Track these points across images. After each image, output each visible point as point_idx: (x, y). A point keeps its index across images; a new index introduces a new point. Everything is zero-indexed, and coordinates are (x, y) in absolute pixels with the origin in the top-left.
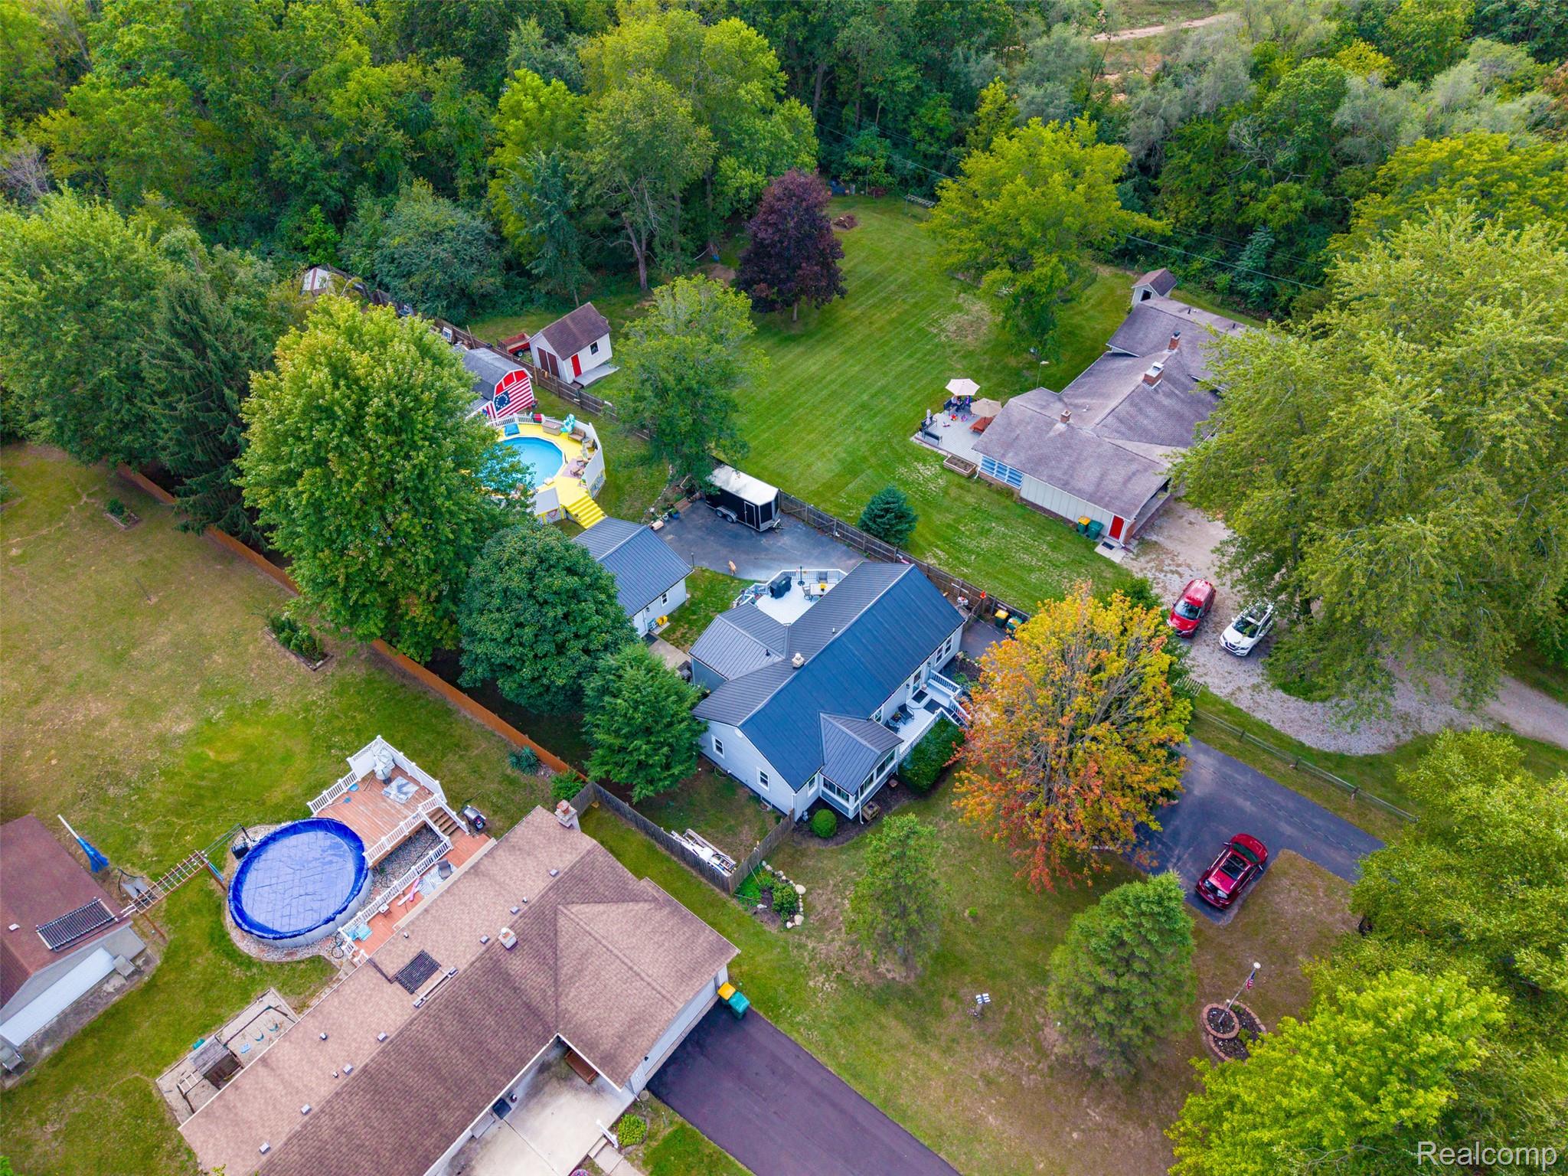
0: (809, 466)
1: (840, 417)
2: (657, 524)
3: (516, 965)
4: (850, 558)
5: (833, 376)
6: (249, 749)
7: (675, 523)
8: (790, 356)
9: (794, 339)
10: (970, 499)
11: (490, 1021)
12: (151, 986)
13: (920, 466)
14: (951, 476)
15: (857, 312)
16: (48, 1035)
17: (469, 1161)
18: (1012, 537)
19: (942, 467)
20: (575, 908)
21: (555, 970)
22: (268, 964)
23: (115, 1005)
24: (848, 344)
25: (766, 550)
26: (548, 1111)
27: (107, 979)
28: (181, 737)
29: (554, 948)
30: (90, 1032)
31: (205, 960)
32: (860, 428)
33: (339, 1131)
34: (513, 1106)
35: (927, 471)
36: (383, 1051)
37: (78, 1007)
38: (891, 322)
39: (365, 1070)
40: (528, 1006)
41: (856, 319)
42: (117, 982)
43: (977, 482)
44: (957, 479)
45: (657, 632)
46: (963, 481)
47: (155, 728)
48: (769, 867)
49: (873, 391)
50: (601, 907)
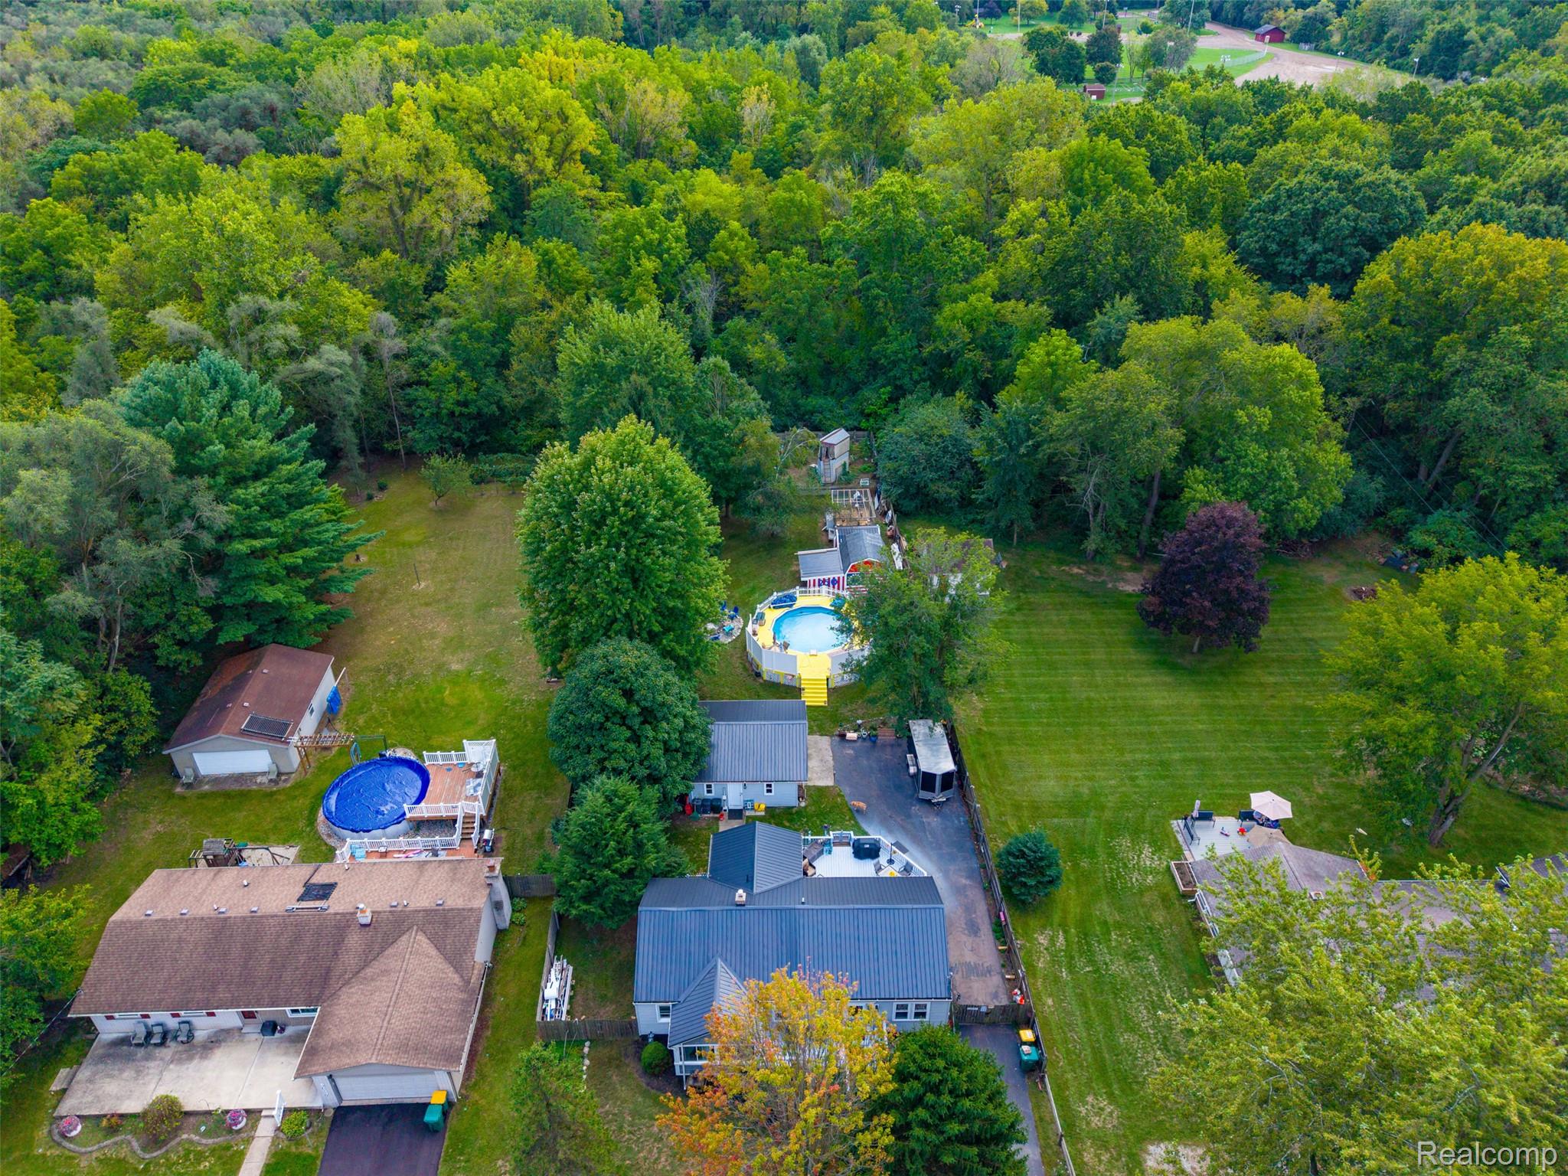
0: (1040, 777)
1: (1128, 757)
2: (851, 735)
3: (354, 940)
4: (968, 877)
5: (1168, 719)
6: (464, 703)
7: (868, 744)
8: (1147, 679)
9: (1173, 667)
10: (1159, 917)
11: (302, 958)
12: (272, 794)
13: (1147, 851)
14: (1167, 880)
15: (1272, 679)
16: (216, 780)
17: (224, 1041)
18: (1155, 983)
19: (1169, 868)
20: (421, 937)
21: (366, 964)
22: (316, 832)
23: (250, 791)
24: (1222, 702)
25: (909, 816)
26: (283, 1059)
27: (263, 774)
28: (449, 671)
29: (383, 950)
30: (227, 795)
31: (303, 803)
32: (1133, 779)
33: (180, 940)
34: (277, 1035)
35: (1148, 857)
36: (244, 918)
37: (240, 778)
38: (1296, 708)
39: (226, 919)
40: (329, 970)
41: (1261, 684)
42: (264, 779)
43: (1187, 906)
44: (1169, 888)
45: (748, 813)
46: (1173, 894)
47: (447, 657)
48: (586, 1050)
49: (1189, 755)
50: (433, 952)
